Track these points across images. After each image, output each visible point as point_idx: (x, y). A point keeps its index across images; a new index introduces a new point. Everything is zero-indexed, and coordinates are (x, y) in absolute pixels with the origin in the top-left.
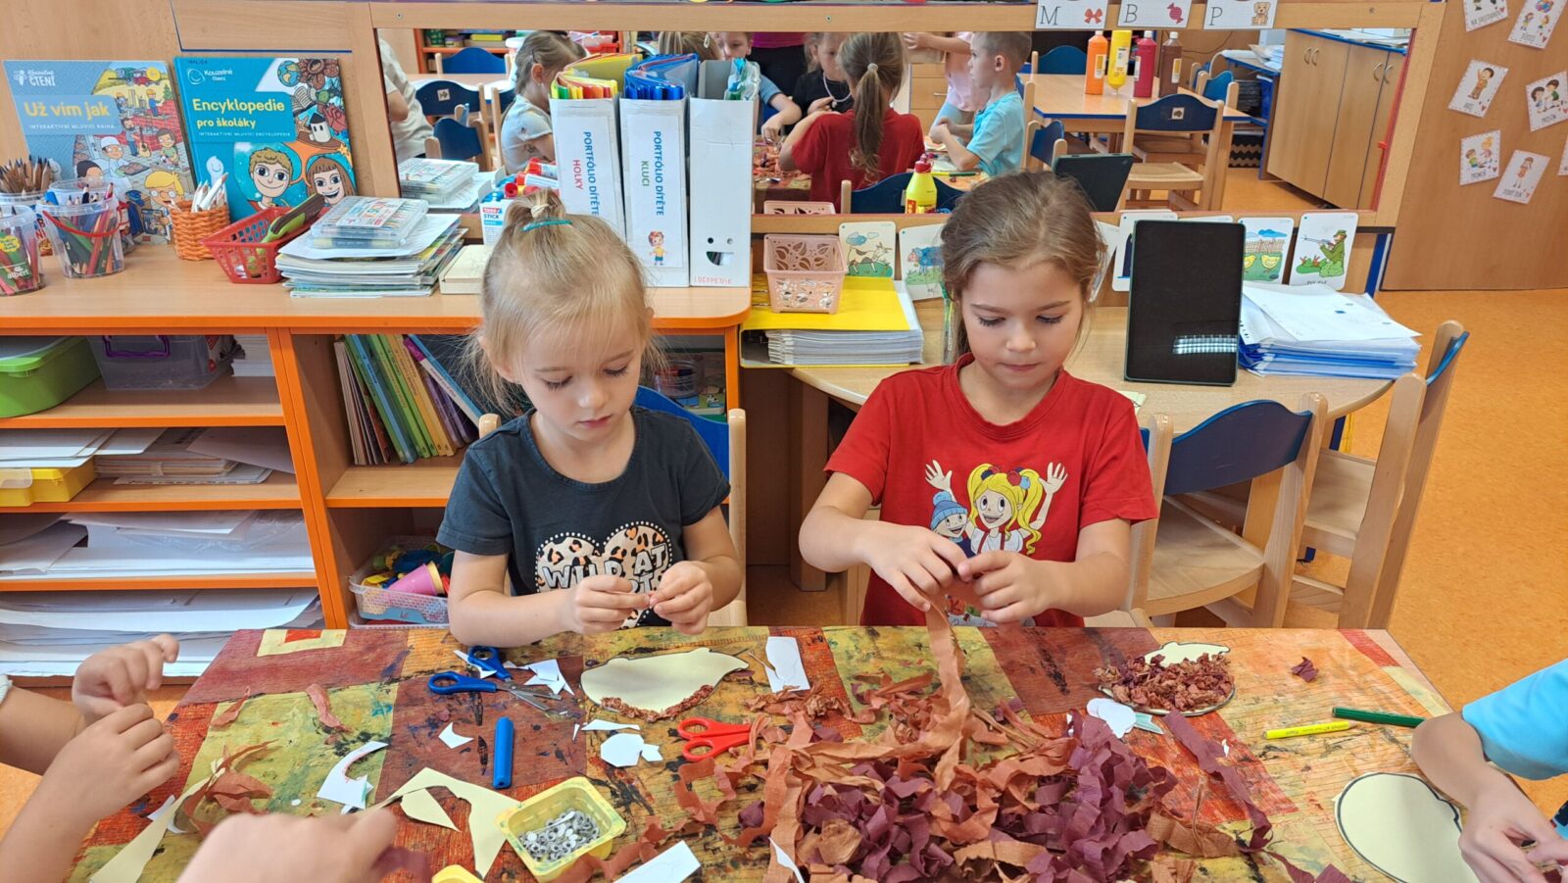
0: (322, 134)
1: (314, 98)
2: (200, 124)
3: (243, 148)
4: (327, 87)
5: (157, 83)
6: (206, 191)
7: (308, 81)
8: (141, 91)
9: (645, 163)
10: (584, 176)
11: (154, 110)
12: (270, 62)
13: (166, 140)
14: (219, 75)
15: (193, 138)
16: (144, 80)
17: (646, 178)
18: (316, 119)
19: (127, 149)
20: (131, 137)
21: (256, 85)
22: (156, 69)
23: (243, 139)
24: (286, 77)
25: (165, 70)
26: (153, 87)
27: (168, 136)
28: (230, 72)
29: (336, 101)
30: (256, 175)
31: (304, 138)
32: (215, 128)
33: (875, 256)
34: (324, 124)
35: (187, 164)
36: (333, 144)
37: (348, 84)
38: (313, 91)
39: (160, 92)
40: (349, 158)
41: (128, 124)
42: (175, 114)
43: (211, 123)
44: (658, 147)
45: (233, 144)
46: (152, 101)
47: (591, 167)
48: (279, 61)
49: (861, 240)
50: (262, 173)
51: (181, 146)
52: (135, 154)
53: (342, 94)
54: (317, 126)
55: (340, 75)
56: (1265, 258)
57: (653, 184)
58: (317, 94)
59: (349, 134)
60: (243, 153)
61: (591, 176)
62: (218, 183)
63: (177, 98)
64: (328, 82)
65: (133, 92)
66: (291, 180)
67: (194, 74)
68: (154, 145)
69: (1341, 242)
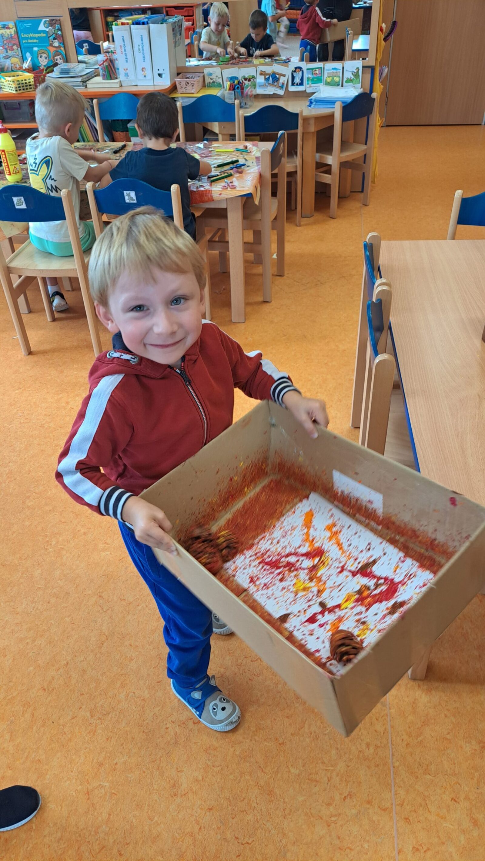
0: (56, 44)
1: (53, 32)
2: (24, 41)
3: (36, 49)
4: (57, 28)
5: (12, 28)
6: (26, 63)
7: (51, 26)
8: (8, 31)
9: (139, 45)
10: (123, 50)
11: (12, 38)
12: (41, 20)
13: (15, 47)
14: (28, 25)
15: (22, 46)
16: (8, 28)
17: (139, 50)
18: (55, 39)
19: (5, 50)
20: (7, 47)
21: (38, 28)
22: (11, 25)
23: (36, 46)
24: (46, 25)
25: (14, 24)
26: (11, 30)
27: (15, 46)
28: (31, 24)
29: (59, 33)
30: (39, 58)
31: (51, 45)
32: (28, 43)
33: (216, 80)
34: (56, 40)
35: (21, 55)
36: (59, 47)
37: (62, 27)
38: (53, 30)
39: (13, 31)
40: (64, 51)
41: (5, 42)
42: (17, 38)
43: (27, 41)
44: (142, 40)
45: (33, 48)
46: (11, 35)
47: (125, 47)
48: (44, 20)
49: (211, 74)
50: (41, 57)
51: (19, 49)
52: (7, 52)
53: (61, 30)
54: (55, 41)
55: (60, 24)
56: (335, 78)
57: (142, 52)
58: (54, 31)
59: (64, 44)
60: (35, 51)
61: (125, 50)
62: (29, 59)
63: (17, 32)
64: (57, 26)
65: (6, 32)
66: (49, 59)
67: (22, 25)
68: (12, 50)
69: (358, 71)
